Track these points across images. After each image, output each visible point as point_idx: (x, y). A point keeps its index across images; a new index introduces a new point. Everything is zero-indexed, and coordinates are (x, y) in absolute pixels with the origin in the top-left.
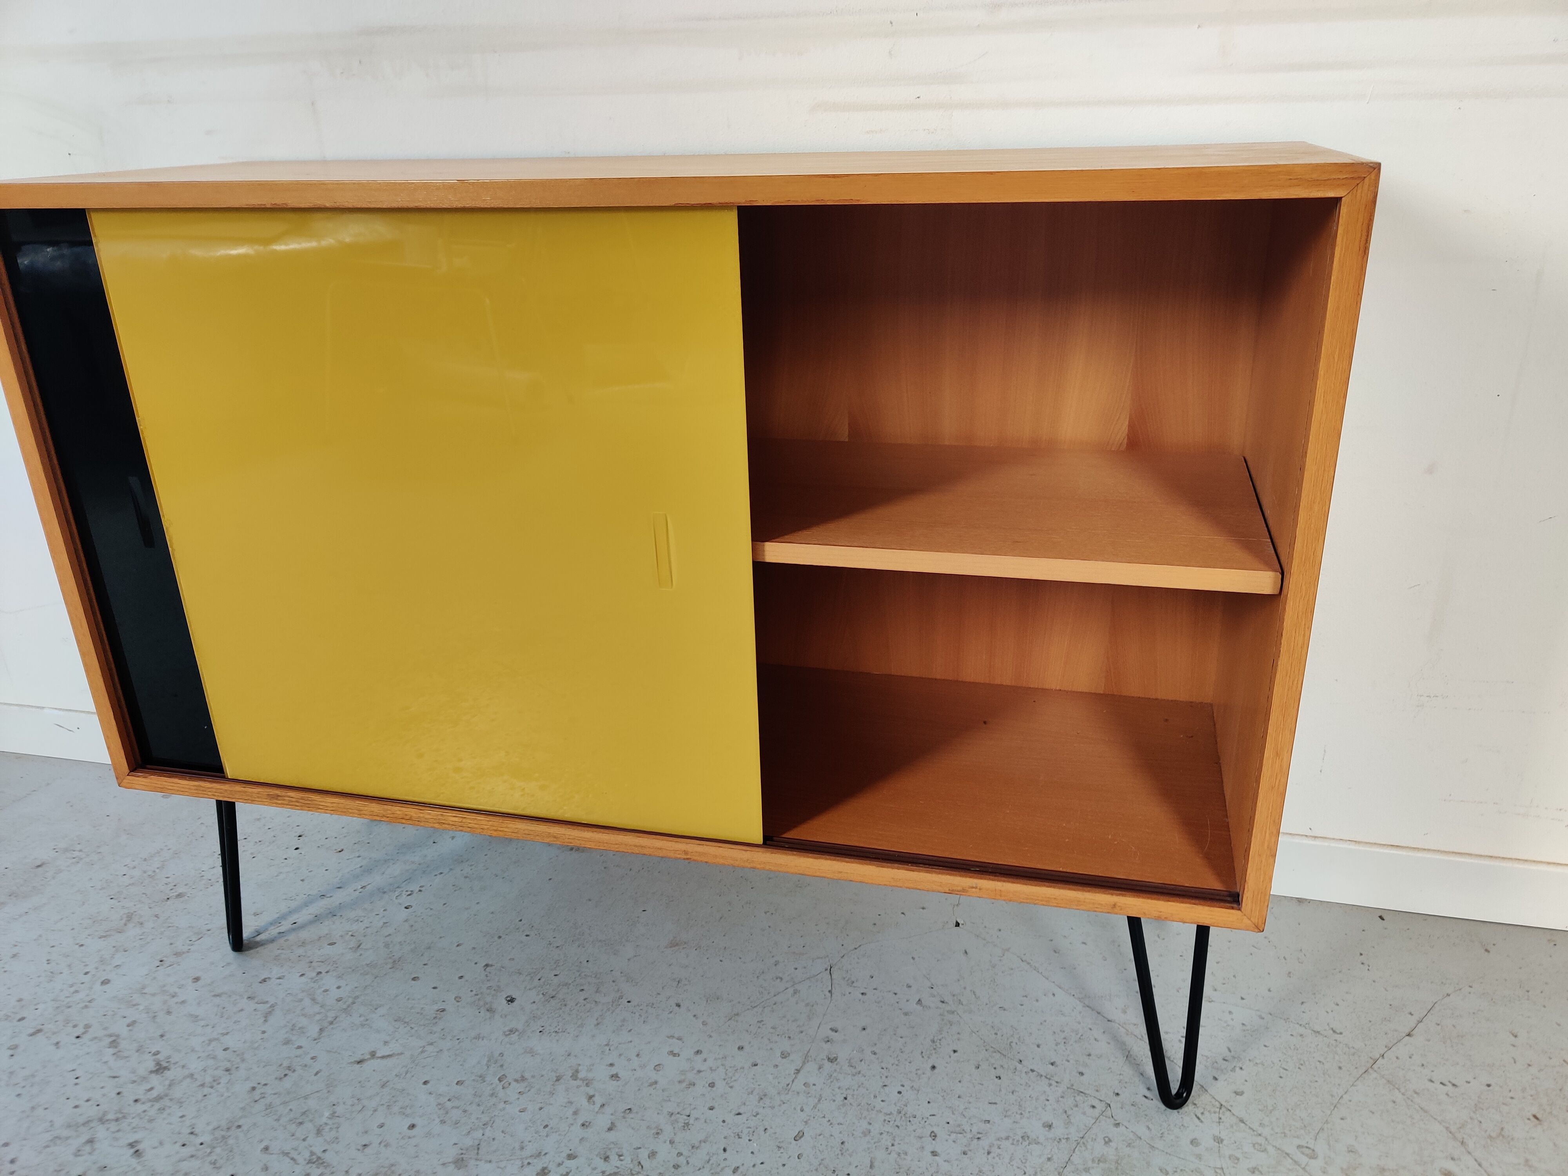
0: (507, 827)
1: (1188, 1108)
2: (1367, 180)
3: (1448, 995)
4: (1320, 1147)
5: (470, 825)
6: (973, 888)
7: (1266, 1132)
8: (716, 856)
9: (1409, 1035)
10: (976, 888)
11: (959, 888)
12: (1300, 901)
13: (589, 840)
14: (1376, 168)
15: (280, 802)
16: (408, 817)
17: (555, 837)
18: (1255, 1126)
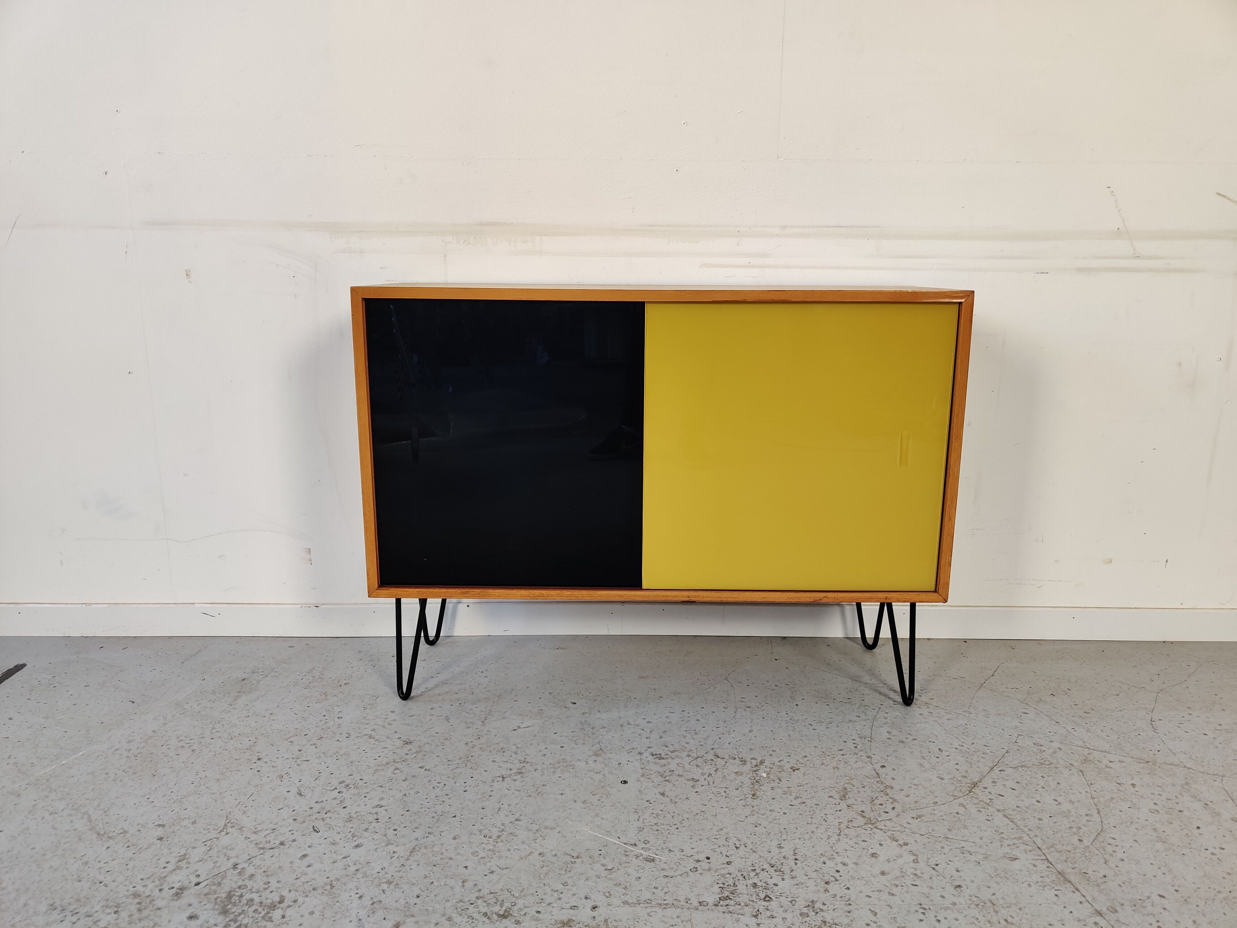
0: (596, 594)
1: (913, 705)
2: (970, 297)
3: (1003, 663)
4: (972, 710)
5: (576, 596)
6: (825, 597)
7: (949, 708)
8: (703, 597)
9: (992, 676)
10: (826, 597)
11: (818, 599)
12: (929, 639)
13: (640, 596)
14: (973, 292)
15: (467, 595)
16: (542, 595)
17: (622, 596)
18: (943, 707)
